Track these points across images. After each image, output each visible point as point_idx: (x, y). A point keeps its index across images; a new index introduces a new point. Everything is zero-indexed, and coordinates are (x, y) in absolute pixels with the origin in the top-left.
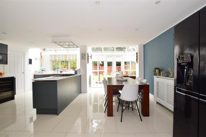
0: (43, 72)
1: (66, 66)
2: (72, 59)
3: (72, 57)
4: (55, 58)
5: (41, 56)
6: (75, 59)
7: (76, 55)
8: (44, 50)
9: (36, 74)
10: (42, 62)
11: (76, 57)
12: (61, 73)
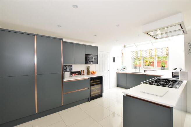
0: (124, 70)
1: (151, 64)
2: (161, 53)
3: (161, 51)
4: (137, 54)
5: (123, 54)
6: (165, 53)
7: (167, 48)
8: (125, 47)
9: (118, 72)
10: (123, 59)
11: (168, 50)
12: (146, 73)
